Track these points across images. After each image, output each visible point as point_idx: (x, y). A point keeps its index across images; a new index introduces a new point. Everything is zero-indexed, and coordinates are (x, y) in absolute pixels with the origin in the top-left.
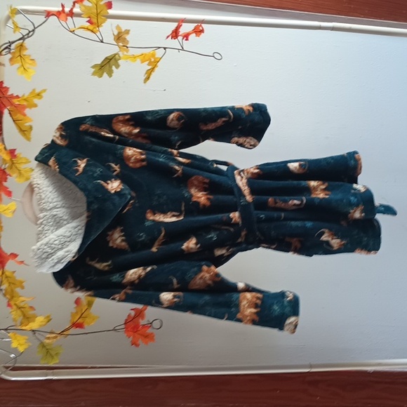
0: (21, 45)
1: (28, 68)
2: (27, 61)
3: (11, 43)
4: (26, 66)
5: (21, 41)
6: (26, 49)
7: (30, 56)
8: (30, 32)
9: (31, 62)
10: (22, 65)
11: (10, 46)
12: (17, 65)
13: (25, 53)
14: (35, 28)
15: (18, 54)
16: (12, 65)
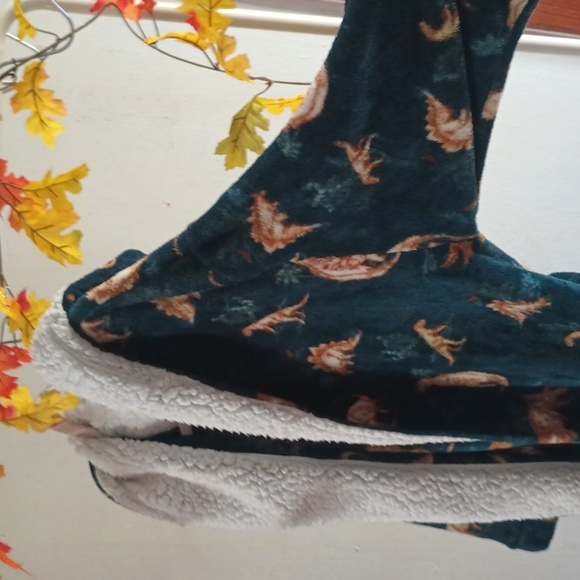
0: (37, 69)
1: (50, 119)
2: (47, 102)
3: (17, 63)
4: (45, 114)
5: (37, 60)
6: (46, 77)
7: (52, 92)
8: (59, 40)
9: (53, 106)
10: (37, 113)
11: (14, 69)
12: (26, 113)
13: (43, 85)
14: (74, 31)
15: (28, 88)
16: (16, 111)
